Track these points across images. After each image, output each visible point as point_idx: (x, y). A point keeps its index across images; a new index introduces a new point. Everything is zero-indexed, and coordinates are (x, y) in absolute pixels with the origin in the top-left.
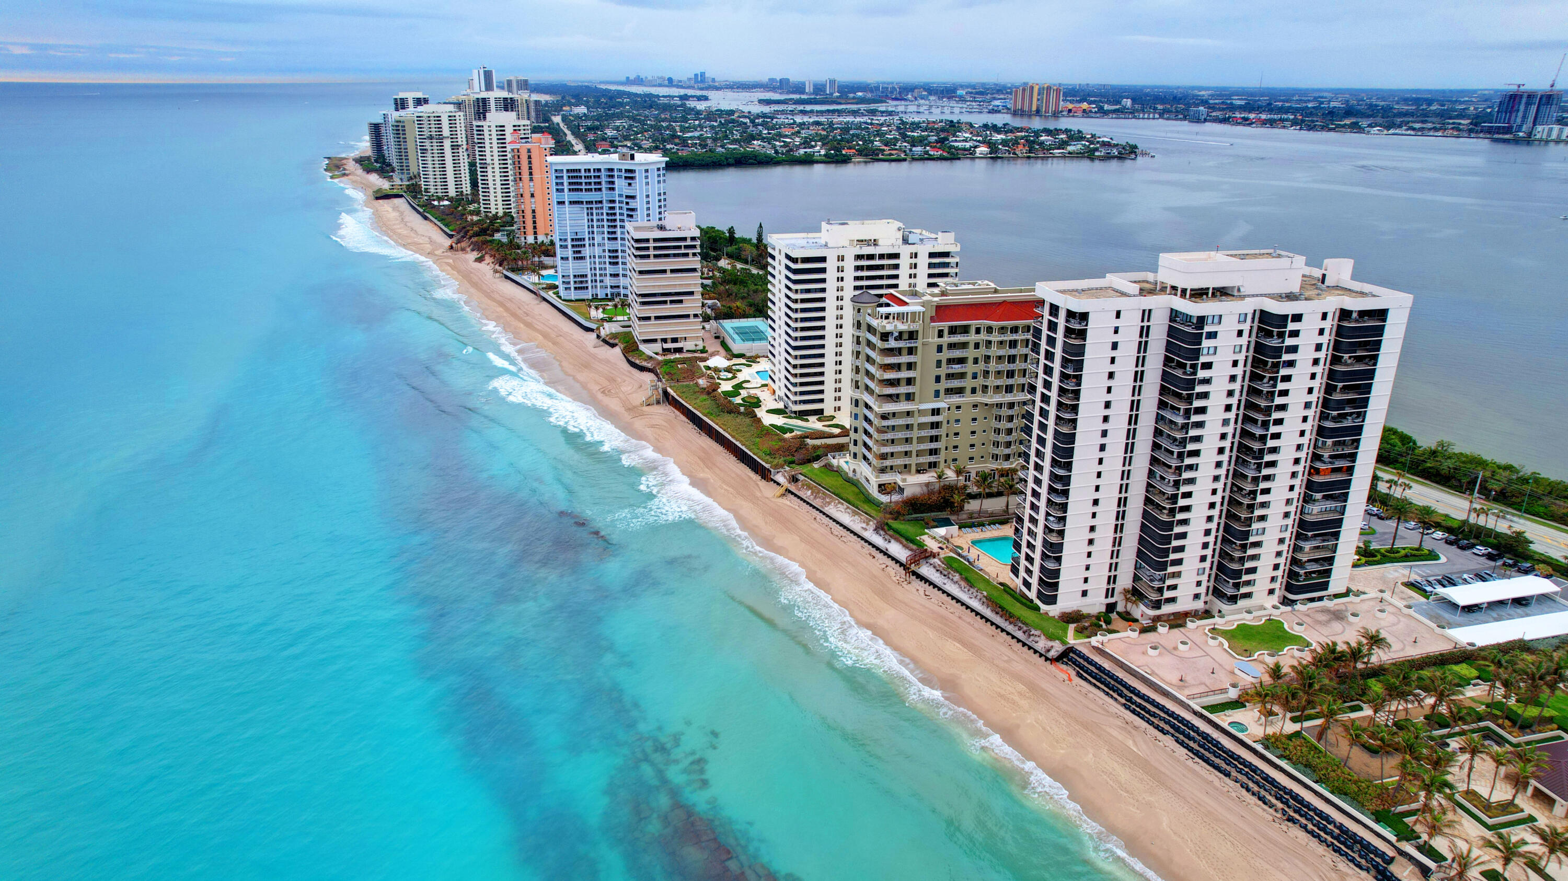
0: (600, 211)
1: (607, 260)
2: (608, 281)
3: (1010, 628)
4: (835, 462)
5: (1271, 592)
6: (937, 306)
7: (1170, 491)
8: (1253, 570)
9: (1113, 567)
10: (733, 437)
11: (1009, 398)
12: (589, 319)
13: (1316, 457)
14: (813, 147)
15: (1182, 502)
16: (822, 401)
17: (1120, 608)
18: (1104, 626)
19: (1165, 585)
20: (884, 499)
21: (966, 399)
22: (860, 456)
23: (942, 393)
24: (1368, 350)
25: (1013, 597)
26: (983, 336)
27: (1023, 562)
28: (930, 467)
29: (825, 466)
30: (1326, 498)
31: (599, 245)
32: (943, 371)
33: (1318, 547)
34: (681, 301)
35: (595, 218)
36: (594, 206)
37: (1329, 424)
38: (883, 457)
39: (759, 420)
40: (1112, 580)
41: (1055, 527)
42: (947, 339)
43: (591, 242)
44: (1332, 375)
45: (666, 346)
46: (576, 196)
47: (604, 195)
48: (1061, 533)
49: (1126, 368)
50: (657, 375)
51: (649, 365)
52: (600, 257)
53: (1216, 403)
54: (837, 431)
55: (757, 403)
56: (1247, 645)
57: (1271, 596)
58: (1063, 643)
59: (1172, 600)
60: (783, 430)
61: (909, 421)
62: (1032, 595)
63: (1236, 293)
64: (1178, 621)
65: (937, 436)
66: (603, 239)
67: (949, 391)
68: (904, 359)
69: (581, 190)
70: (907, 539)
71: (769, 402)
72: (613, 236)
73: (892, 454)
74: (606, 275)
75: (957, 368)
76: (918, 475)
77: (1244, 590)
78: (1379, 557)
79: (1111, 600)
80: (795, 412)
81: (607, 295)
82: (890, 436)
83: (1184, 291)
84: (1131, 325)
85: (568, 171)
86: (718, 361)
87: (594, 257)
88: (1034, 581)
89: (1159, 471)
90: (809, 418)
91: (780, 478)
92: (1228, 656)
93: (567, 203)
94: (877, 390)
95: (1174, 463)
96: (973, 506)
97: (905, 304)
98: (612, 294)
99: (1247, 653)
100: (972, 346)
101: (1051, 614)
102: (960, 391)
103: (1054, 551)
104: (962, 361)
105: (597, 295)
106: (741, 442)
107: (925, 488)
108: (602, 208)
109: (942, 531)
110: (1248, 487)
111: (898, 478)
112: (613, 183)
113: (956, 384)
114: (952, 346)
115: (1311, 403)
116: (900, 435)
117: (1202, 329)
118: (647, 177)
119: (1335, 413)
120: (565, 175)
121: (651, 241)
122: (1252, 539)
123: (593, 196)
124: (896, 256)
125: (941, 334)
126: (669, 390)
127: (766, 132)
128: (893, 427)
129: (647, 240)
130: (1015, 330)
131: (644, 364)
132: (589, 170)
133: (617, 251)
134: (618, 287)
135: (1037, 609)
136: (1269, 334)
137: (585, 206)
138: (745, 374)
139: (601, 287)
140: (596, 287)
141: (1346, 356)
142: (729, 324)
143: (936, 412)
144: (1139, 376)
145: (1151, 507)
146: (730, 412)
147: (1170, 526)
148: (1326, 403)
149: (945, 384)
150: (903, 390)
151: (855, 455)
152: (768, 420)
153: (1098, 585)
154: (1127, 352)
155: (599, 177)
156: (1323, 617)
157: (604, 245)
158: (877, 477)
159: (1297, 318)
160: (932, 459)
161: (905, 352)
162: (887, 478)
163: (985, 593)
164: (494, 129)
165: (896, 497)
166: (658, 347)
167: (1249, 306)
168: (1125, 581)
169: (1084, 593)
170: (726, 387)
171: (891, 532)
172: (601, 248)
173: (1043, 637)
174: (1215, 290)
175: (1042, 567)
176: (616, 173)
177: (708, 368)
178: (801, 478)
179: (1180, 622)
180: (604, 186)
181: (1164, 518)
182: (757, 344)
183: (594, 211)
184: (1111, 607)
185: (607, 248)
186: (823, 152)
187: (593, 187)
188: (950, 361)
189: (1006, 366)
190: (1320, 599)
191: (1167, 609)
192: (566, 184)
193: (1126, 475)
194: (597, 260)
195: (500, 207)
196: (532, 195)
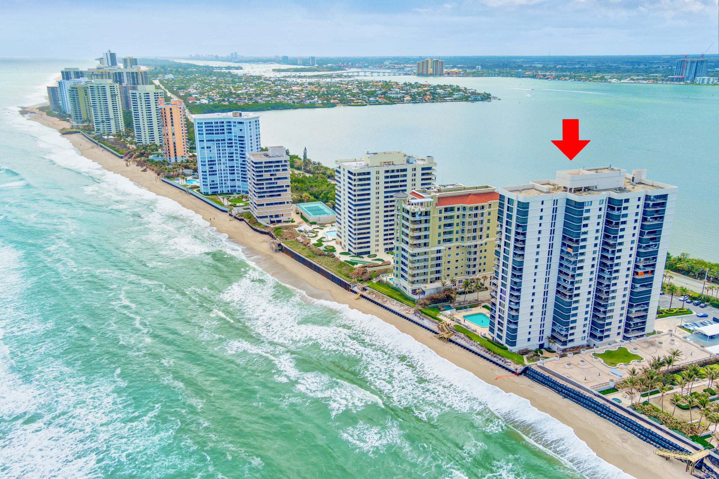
0: (223, 145)
1: (228, 172)
2: (229, 183)
3: (495, 359)
4: (384, 279)
5: (619, 334)
6: (439, 198)
7: (569, 287)
8: (610, 324)
9: (542, 325)
10: (326, 268)
11: (474, 243)
12: (222, 205)
13: (637, 267)
14: (313, 99)
15: (576, 292)
16: (368, 247)
17: (546, 346)
18: (541, 355)
19: (569, 333)
20: (416, 297)
21: (454, 244)
22: (400, 276)
23: (442, 241)
24: (659, 214)
25: (493, 343)
26: (461, 212)
27: (497, 326)
28: (436, 279)
29: (379, 281)
30: (641, 286)
31: (224, 164)
32: (442, 230)
33: (639, 311)
34: (280, 195)
35: (221, 149)
36: (220, 142)
37: (642, 250)
38: (414, 276)
39: (338, 259)
40: (542, 332)
41: (515, 307)
42: (444, 214)
43: (219, 162)
44: (642, 227)
45: (272, 219)
46: (210, 137)
47: (226, 136)
48: (517, 310)
49: (546, 228)
50: (272, 236)
51: (266, 231)
52: (224, 170)
53: (590, 243)
54: (380, 263)
55: (333, 250)
56: (613, 360)
57: (619, 336)
58: (523, 365)
59: (572, 340)
60: (353, 264)
61: (426, 257)
62: (503, 342)
63: (595, 189)
64: (576, 350)
65: (439, 264)
66: (226, 160)
67: (445, 240)
68: (423, 226)
69: (213, 133)
70: (432, 317)
71: (339, 249)
72: (231, 158)
73: (418, 274)
74: (228, 180)
75: (448, 229)
76: (431, 284)
77: (606, 334)
78: (664, 314)
79: (541, 342)
80: (355, 254)
81: (228, 191)
82: (417, 265)
83: (571, 189)
84: (548, 207)
85: (205, 123)
86: (305, 227)
87: (221, 170)
88: (504, 335)
89: (563, 277)
90: (363, 256)
91: (355, 289)
92: (604, 366)
93: (205, 141)
94: (411, 242)
95: (571, 273)
96: (460, 298)
97: (423, 197)
98: (231, 191)
99: (613, 364)
100: (456, 217)
101: (513, 351)
102: (450, 240)
103: (514, 320)
104: (450, 225)
105: (223, 191)
106: (331, 271)
107: (436, 291)
108: (225, 143)
109: (448, 312)
110: (606, 283)
111: (422, 286)
112: (230, 129)
113: (448, 237)
114: (446, 218)
115: (634, 241)
116: (422, 264)
117: (583, 208)
118: (250, 126)
119: (644, 245)
120: (204, 125)
121: (264, 163)
122: (609, 308)
123: (220, 137)
124: (405, 170)
125: (440, 212)
126: (282, 244)
127: (283, 89)
128: (418, 260)
129: (262, 163)
130: (476, 208)
131: (263, 230)
132: (217, 123)
133: (233, 167)
134: (235, 186)
135: (506, 349)
136: (613, 209)
137: (215, 143)
138: (321, 234)
139: (225, 187)
140: (222, 187)
141: (649, 217)
142: (303, 207)
143: (439, 251)
144: (552, 232)
145: (559, 295)
146: (320, 255)
147: (570, 304)
148: (640, 241)
149: (443, 237)
150: (422, 241)
151: (397, 276)
152: (343, 258)
153: (535, 335)
154: (547, 220)
155: (223, 126)
156: (646, 345)
157: (226, 163)
158: (411, 286)
159: (627, 201)
160: (438, 275)
161: (423, 222)
162: (416, 286)
163: (478, 343)
164: (142, 95)
165: (422, 296)
166: (268, 220)
167: (604, 195)
168: (548, 333)
169: (529, 340)
170: (314, 241)
171: (423, 315)
172: (225, 165)
173: (513, 363)
174: (586, 188)
175: (508, 327)
176: (232, 124)
177: (301, 231)
178: (367, 288)
179: (577, 351)
180: (226, 131)
181: (567, 300)
182: (322, 216)
183: (221, 145)
184: (541, 346)
185: (228, 165)
186: (320, 102)
187: (220, 132)
188: (445, 225)
189: (473, 227)
190: (642, 336)
191: (570, 345)
192: (204, 130)
193: (547, 280)
194: (223, 172)
195: (148, 139)
196: (173, 134)
